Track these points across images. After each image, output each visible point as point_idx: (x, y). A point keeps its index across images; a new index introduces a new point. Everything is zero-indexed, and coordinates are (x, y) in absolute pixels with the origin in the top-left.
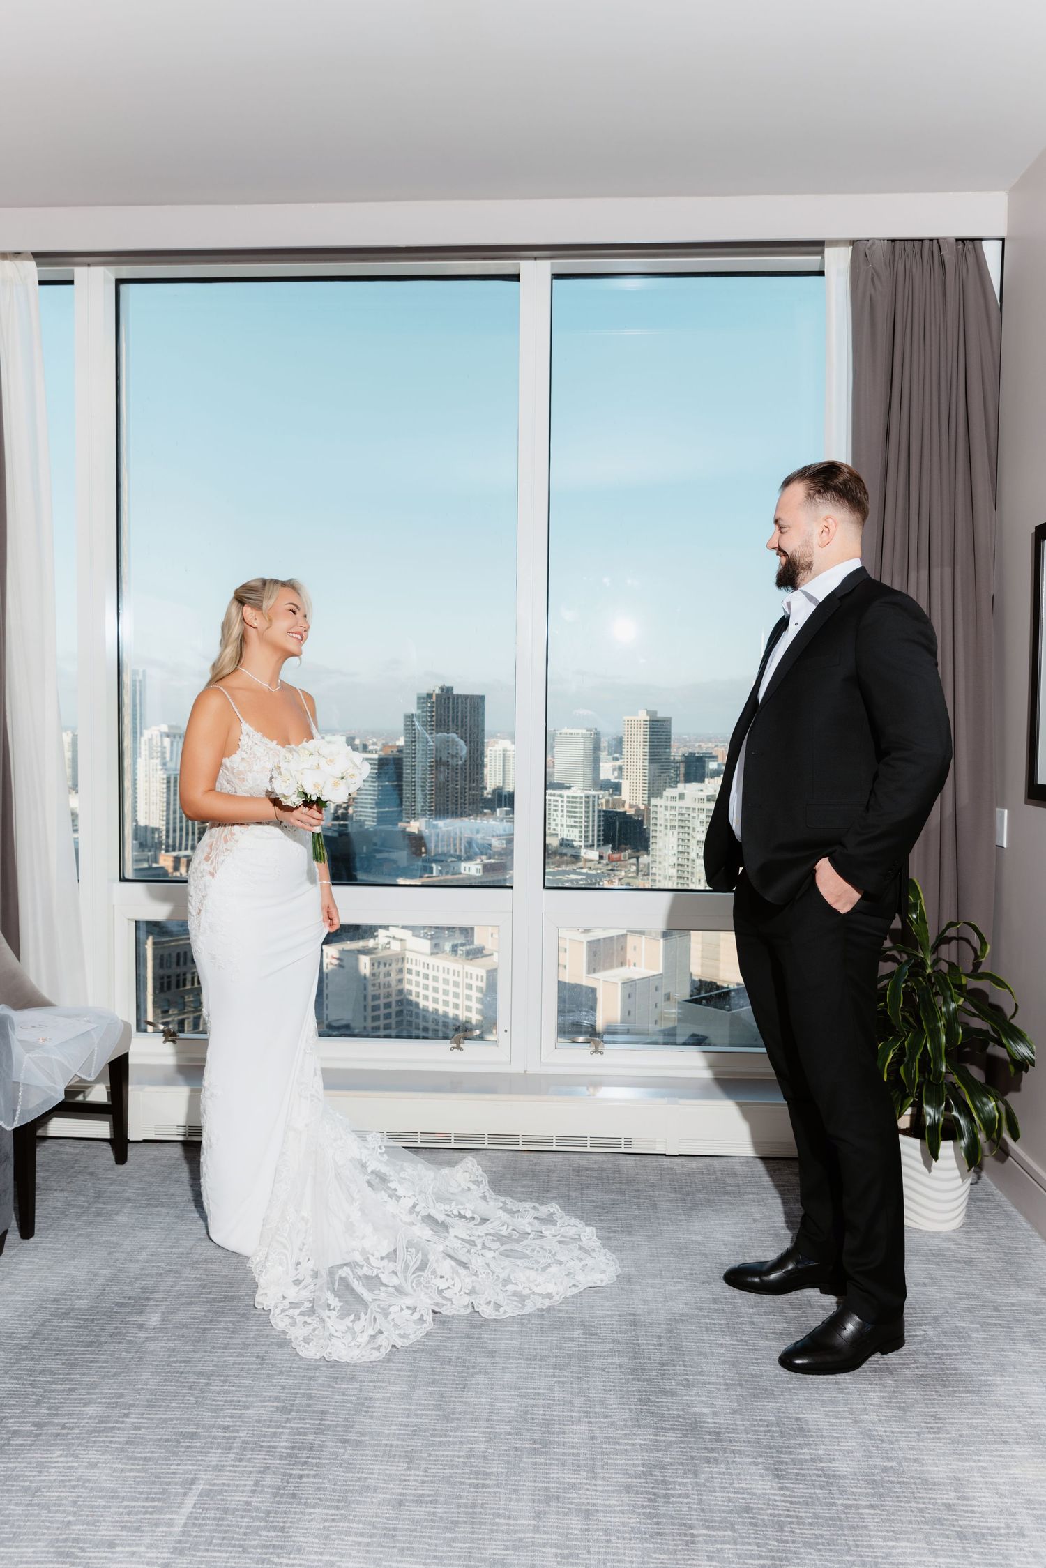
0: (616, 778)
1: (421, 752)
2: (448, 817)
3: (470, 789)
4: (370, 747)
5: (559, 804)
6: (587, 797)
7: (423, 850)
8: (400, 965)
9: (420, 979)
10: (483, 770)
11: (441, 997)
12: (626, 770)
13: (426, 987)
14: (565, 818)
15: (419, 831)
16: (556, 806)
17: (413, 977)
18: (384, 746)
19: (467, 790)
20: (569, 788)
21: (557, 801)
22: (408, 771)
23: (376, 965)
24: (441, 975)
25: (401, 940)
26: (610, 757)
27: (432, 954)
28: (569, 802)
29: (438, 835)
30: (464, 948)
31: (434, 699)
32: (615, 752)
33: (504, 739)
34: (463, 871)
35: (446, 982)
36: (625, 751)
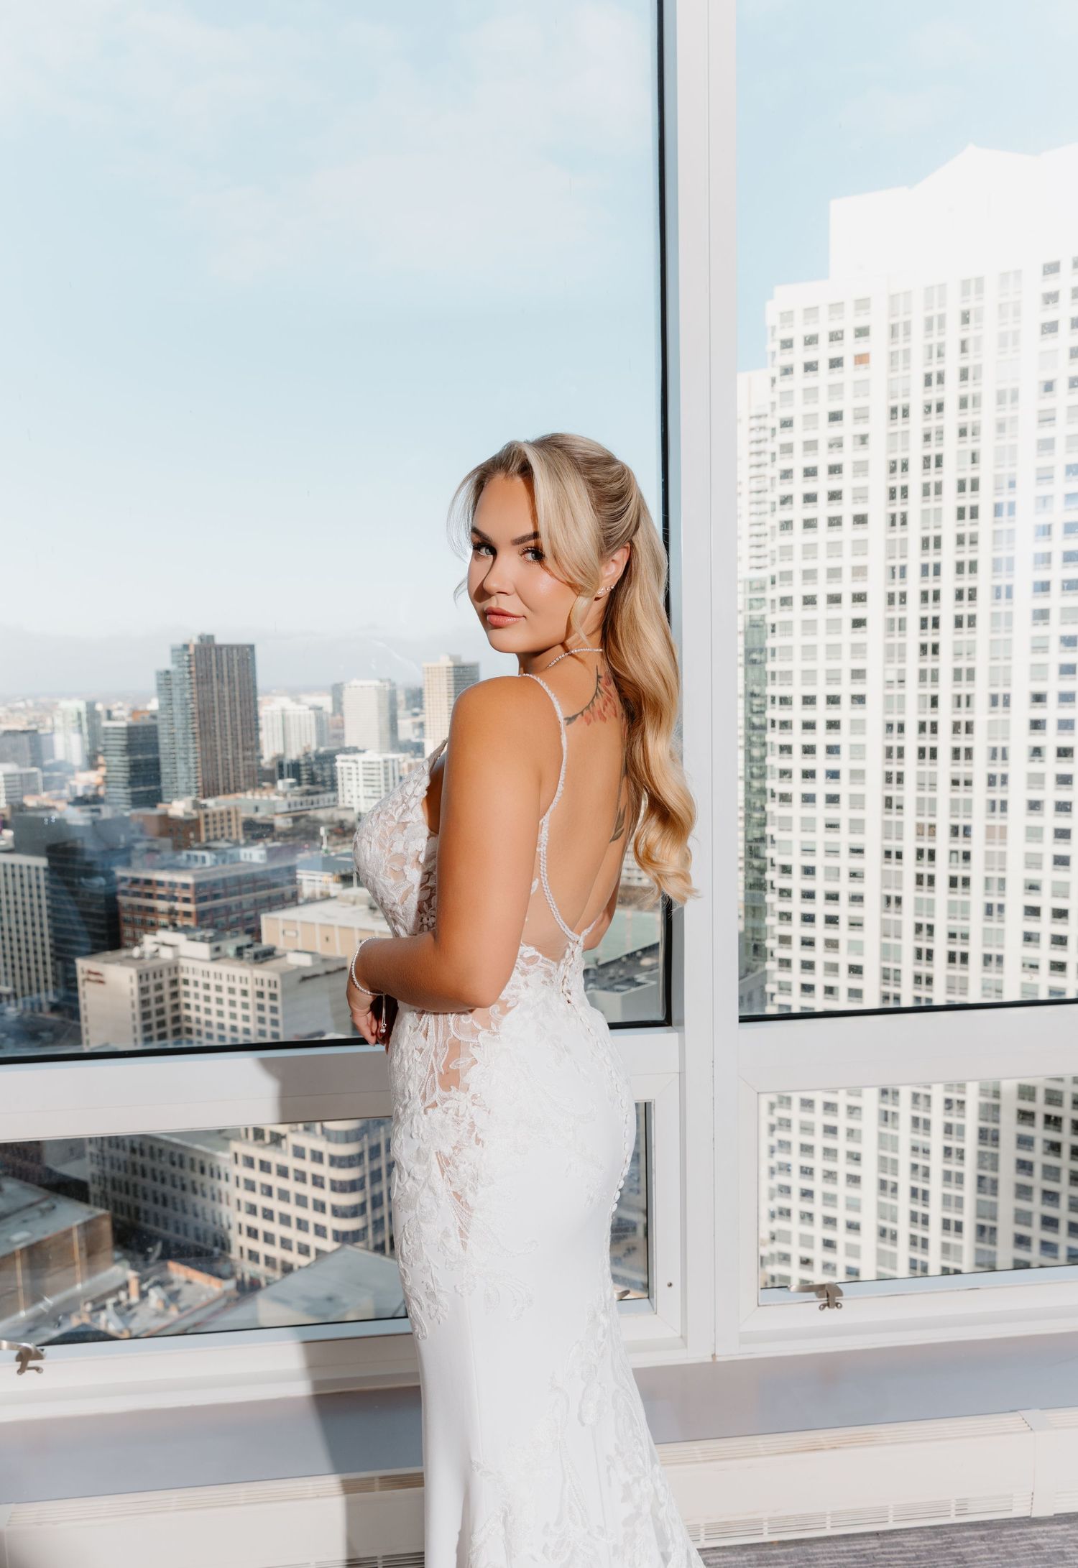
0: (417, 737)
1: (180, 716)
2: (219, 794)
3: (244, 759)
4: (115, 714)
5: (354, 771)
6: (386, 762)
7: (192, 835)
8: (173, 976)
9: (202, 992)
10: (257, 734)
11: (226, 1008)
12: (427, 727)
13: (207, 999)
14: (361, 788)
15: (186, 813)
16: (350, 774)
17: (191, 989)
18: (134, 712)
19: (241, 760)
20: (364, 751)
21: (350, 768)
22: (166, 741)
23: (144, 977)
24: (225, 984)
25: (171, 946)
26: (409, 713)
27: (214, 960)
28: (364, 768)
29: (207, 816)
30: (252, 951)
31: (192, 651)
32: (415, 706)
33: (281, 695)
34: (242, 858)
35: (232, 991)
36: (426, 705)
